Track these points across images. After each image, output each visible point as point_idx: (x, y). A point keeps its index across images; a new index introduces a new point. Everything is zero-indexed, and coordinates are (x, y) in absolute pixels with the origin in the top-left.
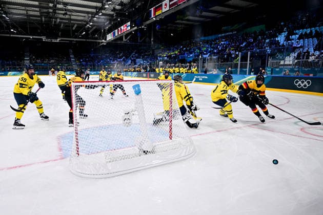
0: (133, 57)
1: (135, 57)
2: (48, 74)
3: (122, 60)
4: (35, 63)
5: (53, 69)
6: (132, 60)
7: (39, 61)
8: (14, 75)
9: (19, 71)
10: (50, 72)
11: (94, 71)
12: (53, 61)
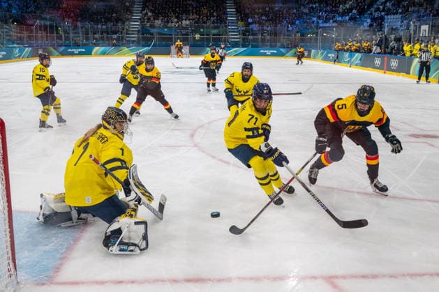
0: (378, 9)
1: (383, 10)
2: (168, 53)
3: (347, 18)
4: (151, 26)
5: (179, 43)
6: (373, 19)
7: (158, 22)
8: (104, 54)
9: (114, 45)
10: (173, 48)
11: (272, 47)
12: (188, 22)
